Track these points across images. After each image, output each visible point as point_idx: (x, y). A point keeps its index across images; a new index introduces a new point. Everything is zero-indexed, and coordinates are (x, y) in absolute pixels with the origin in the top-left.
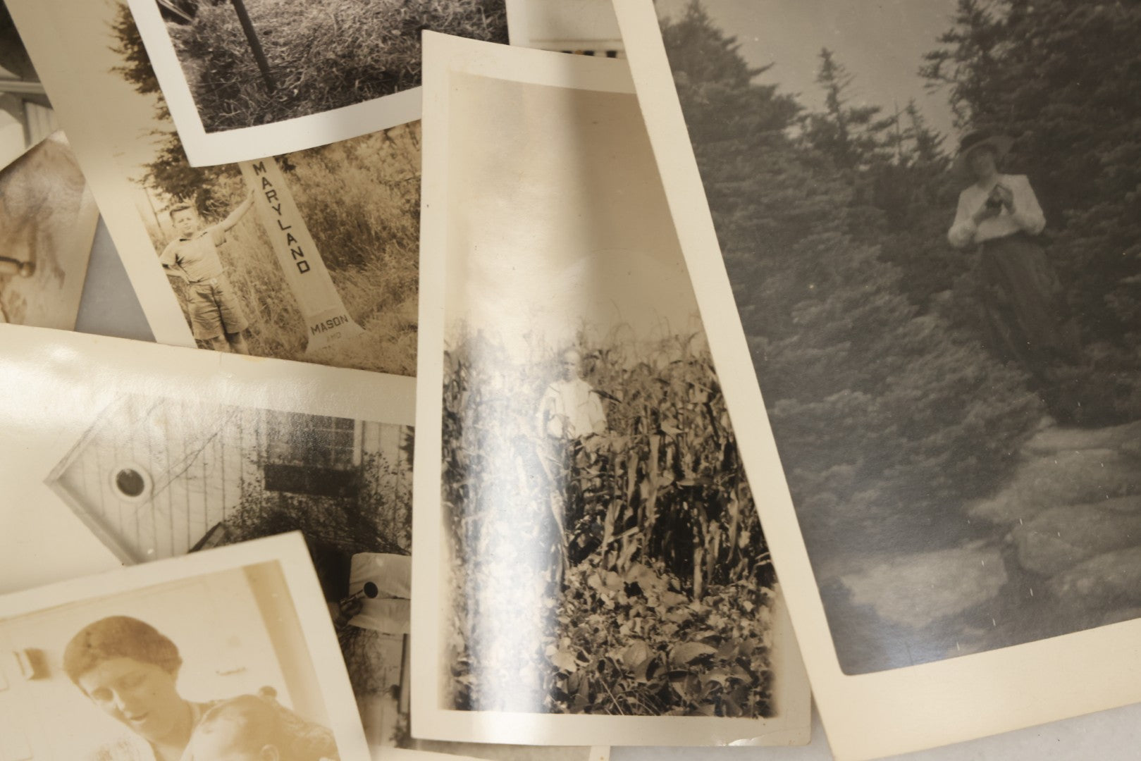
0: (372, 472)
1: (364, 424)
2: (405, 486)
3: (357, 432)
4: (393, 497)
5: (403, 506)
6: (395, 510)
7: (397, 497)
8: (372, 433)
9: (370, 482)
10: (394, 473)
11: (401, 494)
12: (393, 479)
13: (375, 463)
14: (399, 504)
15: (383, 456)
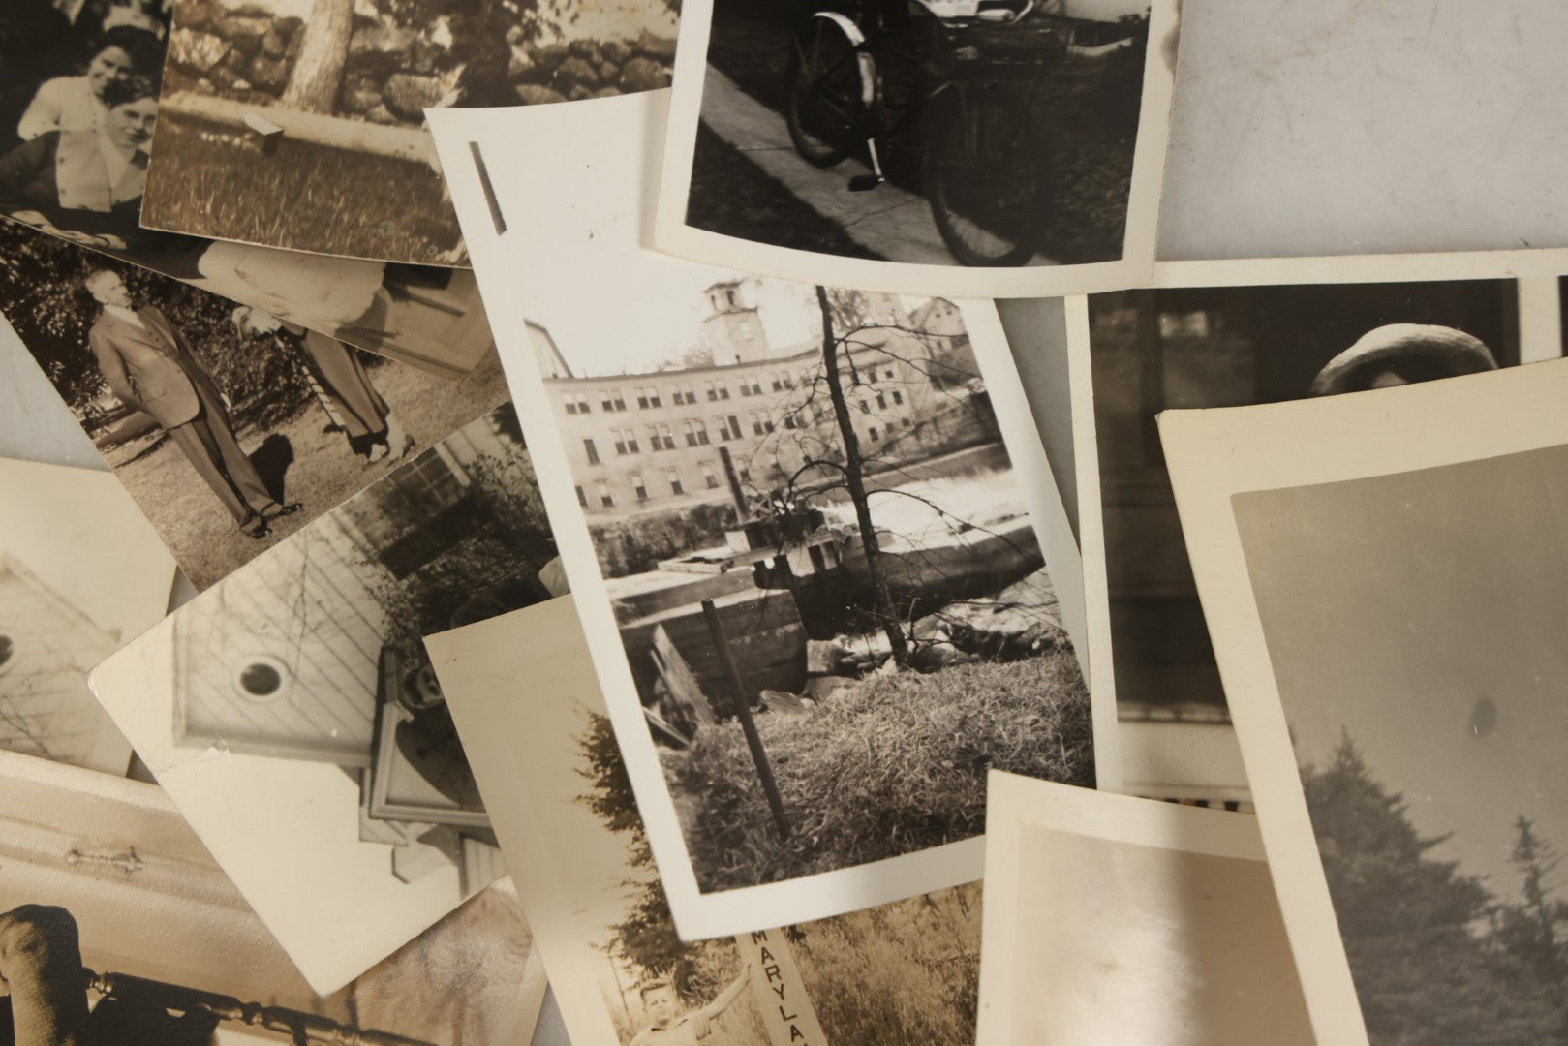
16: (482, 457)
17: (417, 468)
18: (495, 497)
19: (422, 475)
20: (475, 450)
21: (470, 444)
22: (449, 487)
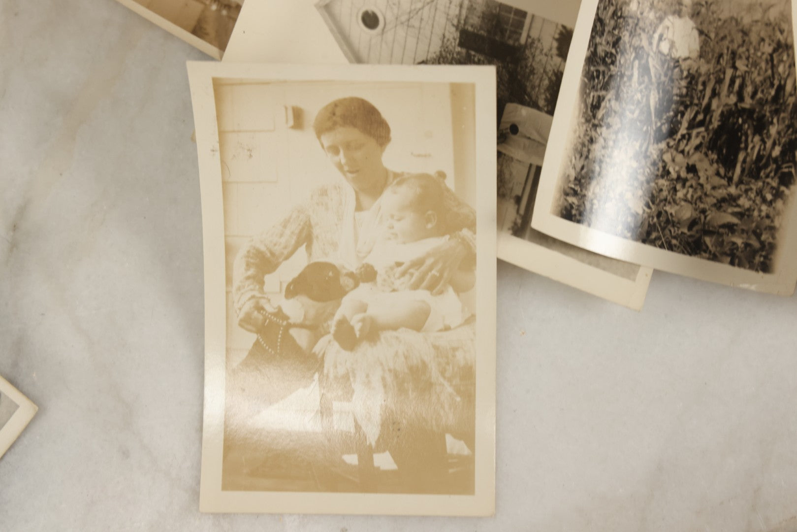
0: (531, 51)
1: (533, 16)
2: (551, 65)
3: (527, 21)
4: (542, 71)
5: (547, 78)
6: (541, 80)
7: (545, 71)
8: (537, 25)
9: (529, 57)
10: (546, 55)
11: (548, 70)
12: (544, 59)
13: (535, 45)
14: (545, 77)
15: (541, 41)
16: (539, 40)
17: (512, 16)
18: (526, 59)
19: (511, 21)
20: (539, 35)
21: (541, 31)
22: (515, 36)
